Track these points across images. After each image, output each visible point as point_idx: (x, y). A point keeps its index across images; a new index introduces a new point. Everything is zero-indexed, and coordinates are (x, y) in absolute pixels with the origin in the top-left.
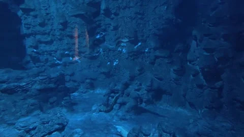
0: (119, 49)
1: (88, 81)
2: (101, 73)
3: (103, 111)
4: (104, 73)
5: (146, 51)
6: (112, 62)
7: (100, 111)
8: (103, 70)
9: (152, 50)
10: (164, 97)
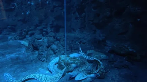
0: (28, 3)
1: (9, 27)
2: (19, 21)
3: (18, 39)
4: (20, 20)
5: (47, 3)
6: (25, 13)
7: (16, 39)
8: (20, 18)
9: (51, 2)
10: (61, 29)
